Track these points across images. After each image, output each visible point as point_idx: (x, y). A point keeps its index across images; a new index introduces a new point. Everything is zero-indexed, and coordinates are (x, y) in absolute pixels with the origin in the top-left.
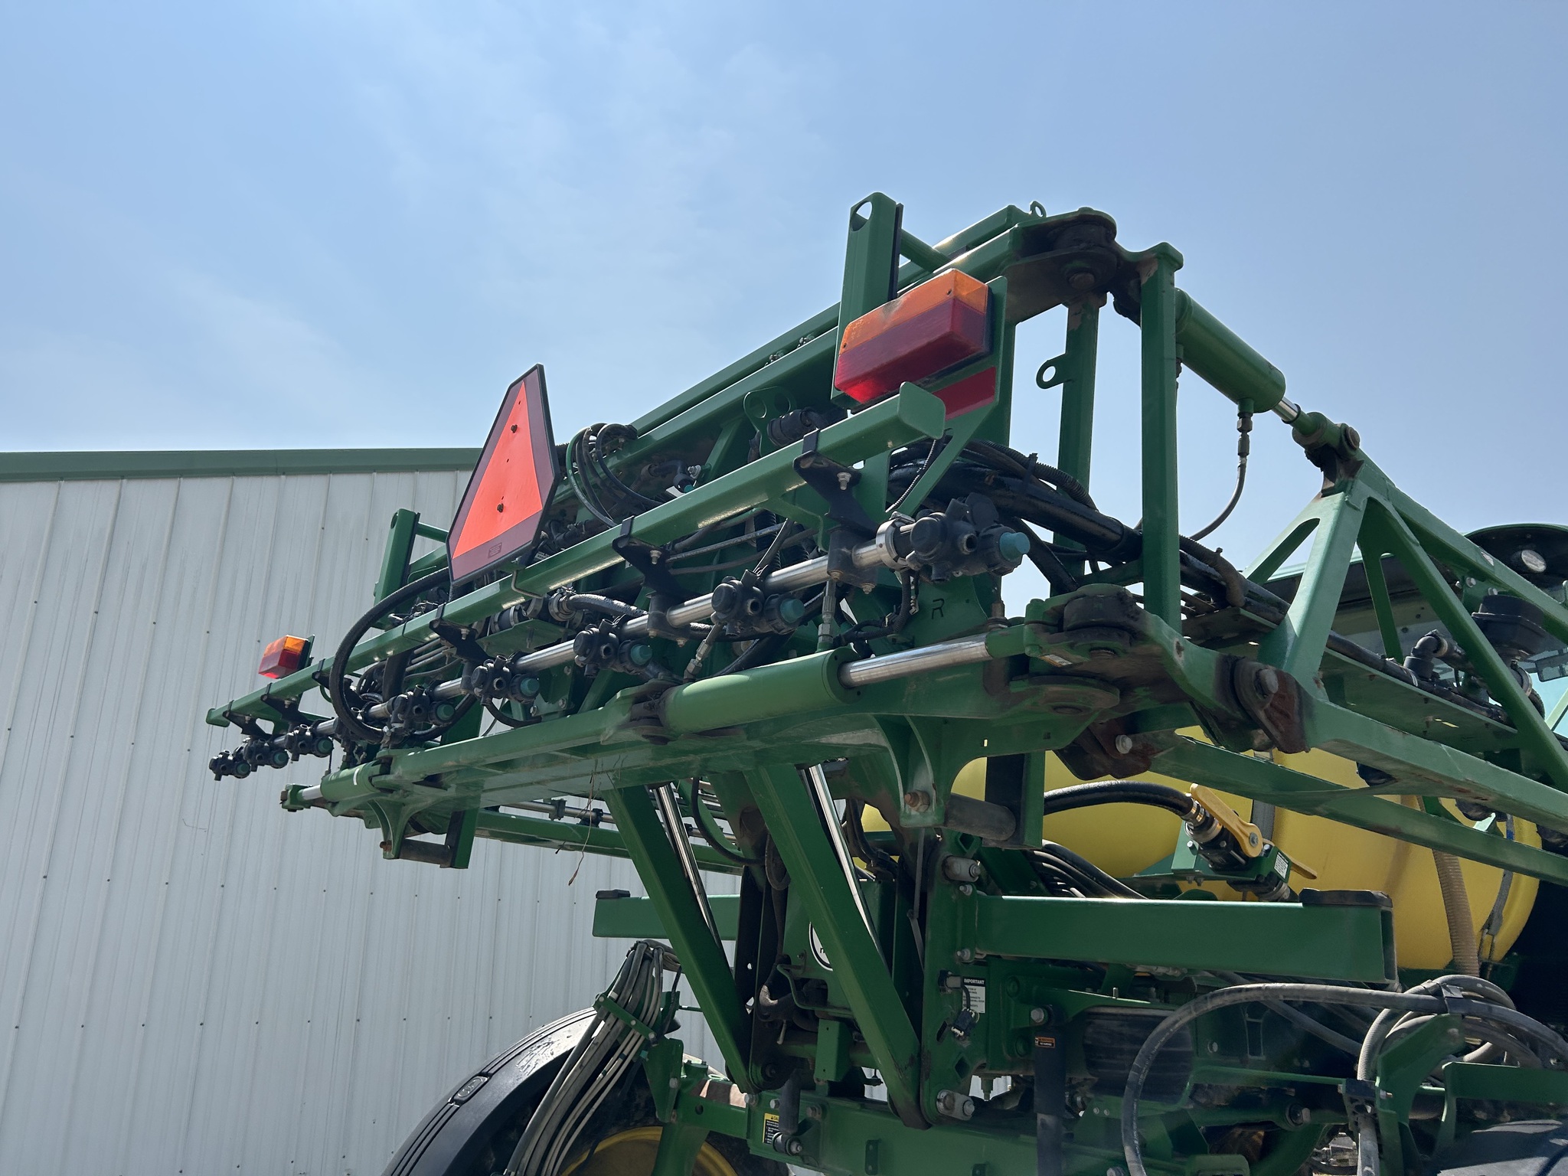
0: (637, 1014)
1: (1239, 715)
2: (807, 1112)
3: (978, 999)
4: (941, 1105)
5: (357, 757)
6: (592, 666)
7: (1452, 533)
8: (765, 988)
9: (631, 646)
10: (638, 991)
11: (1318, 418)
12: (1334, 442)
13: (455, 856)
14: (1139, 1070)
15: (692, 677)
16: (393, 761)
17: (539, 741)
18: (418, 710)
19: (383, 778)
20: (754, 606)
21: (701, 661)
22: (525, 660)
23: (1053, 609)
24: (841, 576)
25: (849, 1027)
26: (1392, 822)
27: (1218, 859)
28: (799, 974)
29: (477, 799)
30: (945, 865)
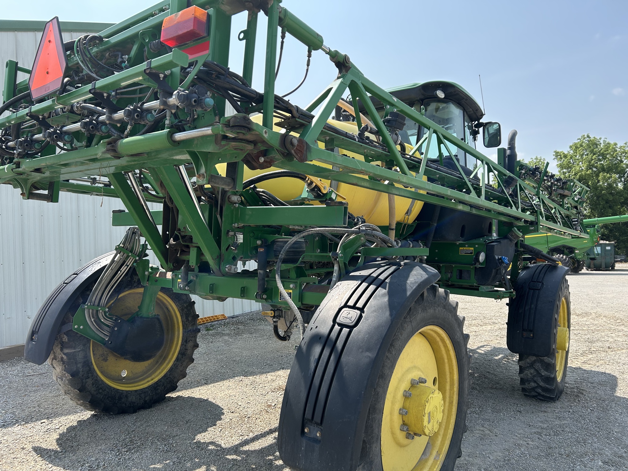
0: (131, 252)
1: (286, 151)
2: (191, 277)
3: (240, 238)
4: (227, 269)
5: (5, 161)
6: (88, 132)
7: (383, 91)
8: (172, 239)
9: (102, 126)
10: (131, 244)
11: (336, 52)
12: (341, 61)
13: (52, 198)
14: (282, 254)
15: (126, 136)
16: (21, 163)
17: (75, 157)
18: (27, 145)
19: (17, 169)
20: (137, 116)
21: (129, 131)
22: (65, 129)
23: (228, 120)
24: (164, 107)
25: (199, 248)
26: (354, 182)
27: (315, 194)
28: (183, 234)
29: (59, 177)
30: (229, 198)
